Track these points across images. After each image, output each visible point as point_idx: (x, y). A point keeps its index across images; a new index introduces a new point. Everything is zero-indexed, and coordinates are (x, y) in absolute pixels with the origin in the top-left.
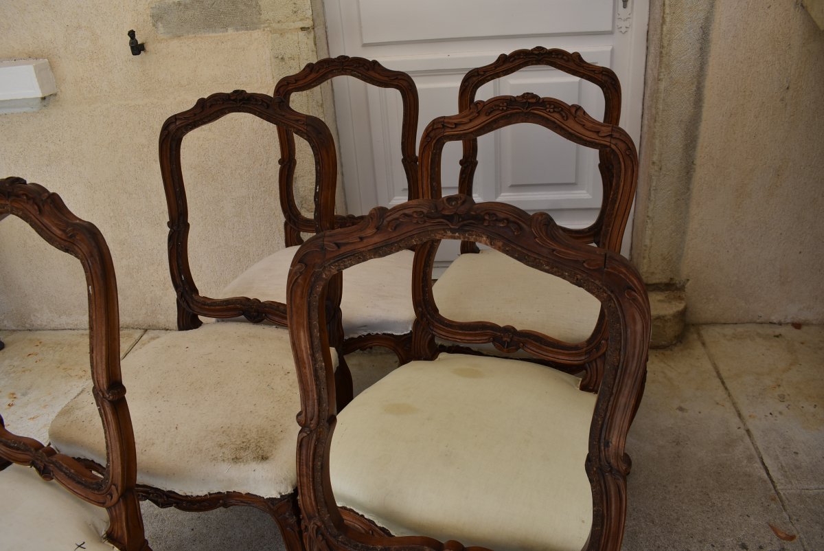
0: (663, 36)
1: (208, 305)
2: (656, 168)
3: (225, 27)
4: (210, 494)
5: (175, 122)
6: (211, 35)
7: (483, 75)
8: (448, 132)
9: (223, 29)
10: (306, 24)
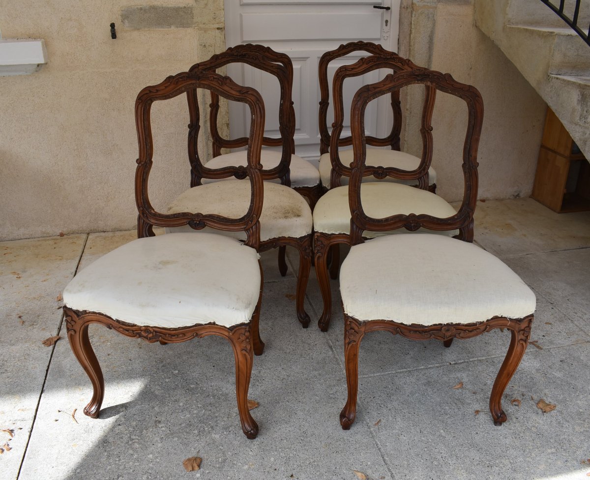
0: (411, 40)
1: (212, 171)
2: (409, 112)
3: (170, 25)
4: (270, 239)
5: (198, 67)
6: (160, 29)
7: (332, 55)
8: (348, 73)
9: (168, 26)
10: (220, 26)
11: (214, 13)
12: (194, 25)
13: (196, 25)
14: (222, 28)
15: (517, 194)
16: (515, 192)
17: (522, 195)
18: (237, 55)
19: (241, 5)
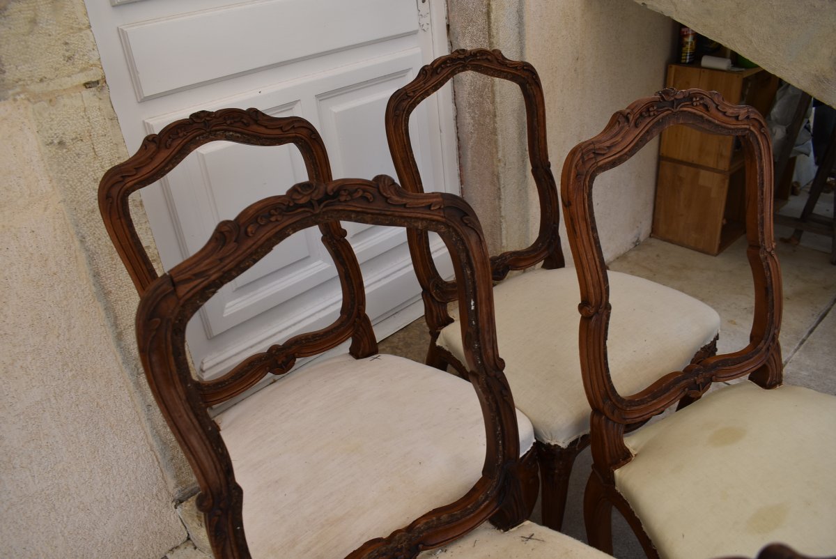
8: (602, 161)
10: (91, 76)
11: (66, 44)
12: (10, 92)
13: (18, 90)
14: (98, 82)
15: (636, 239)
16: (635, 237)
17: (642, 239)
18: (310, 204)
19: (113, 6)
